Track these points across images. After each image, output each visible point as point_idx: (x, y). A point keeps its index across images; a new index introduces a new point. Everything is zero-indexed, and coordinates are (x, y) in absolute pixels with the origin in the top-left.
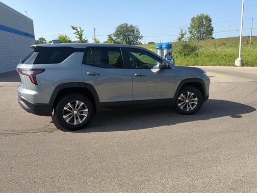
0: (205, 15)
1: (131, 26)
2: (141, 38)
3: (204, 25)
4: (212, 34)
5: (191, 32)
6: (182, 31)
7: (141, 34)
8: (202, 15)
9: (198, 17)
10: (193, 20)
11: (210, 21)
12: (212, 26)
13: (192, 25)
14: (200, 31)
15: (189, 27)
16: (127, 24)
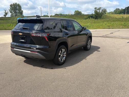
3: (18, 9)
9: (14, 4)
10: (11, 6)
11: (20, 7)
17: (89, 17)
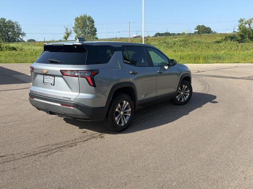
0: (88, 16)
1: (10, 22)
2: (23, 34)
3: (88, 26)
4: (95, 34)
5: (76, 32)
6: (67, 29)
7: (23, 31)
8: (85, 16)
9: (81, 17)
10: (77, 19)
11: (93, 22)
12: (95, 26)
13: (76, 25)
14: (84, 31)
15: (74, 26)
16: (4, 20)
17: (226, 37)
